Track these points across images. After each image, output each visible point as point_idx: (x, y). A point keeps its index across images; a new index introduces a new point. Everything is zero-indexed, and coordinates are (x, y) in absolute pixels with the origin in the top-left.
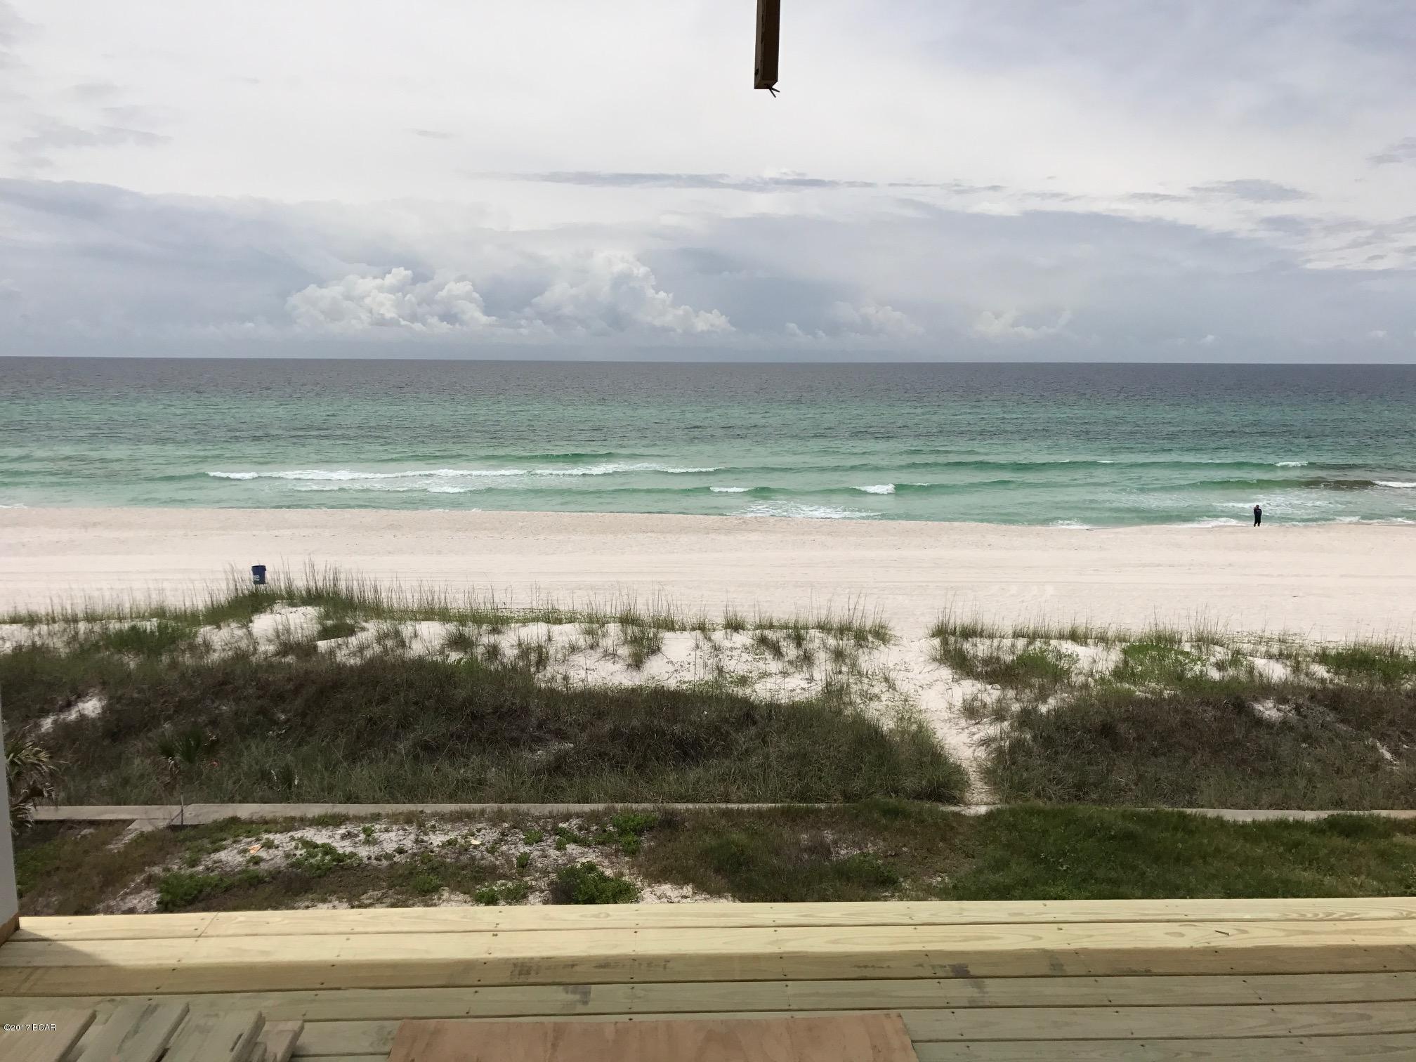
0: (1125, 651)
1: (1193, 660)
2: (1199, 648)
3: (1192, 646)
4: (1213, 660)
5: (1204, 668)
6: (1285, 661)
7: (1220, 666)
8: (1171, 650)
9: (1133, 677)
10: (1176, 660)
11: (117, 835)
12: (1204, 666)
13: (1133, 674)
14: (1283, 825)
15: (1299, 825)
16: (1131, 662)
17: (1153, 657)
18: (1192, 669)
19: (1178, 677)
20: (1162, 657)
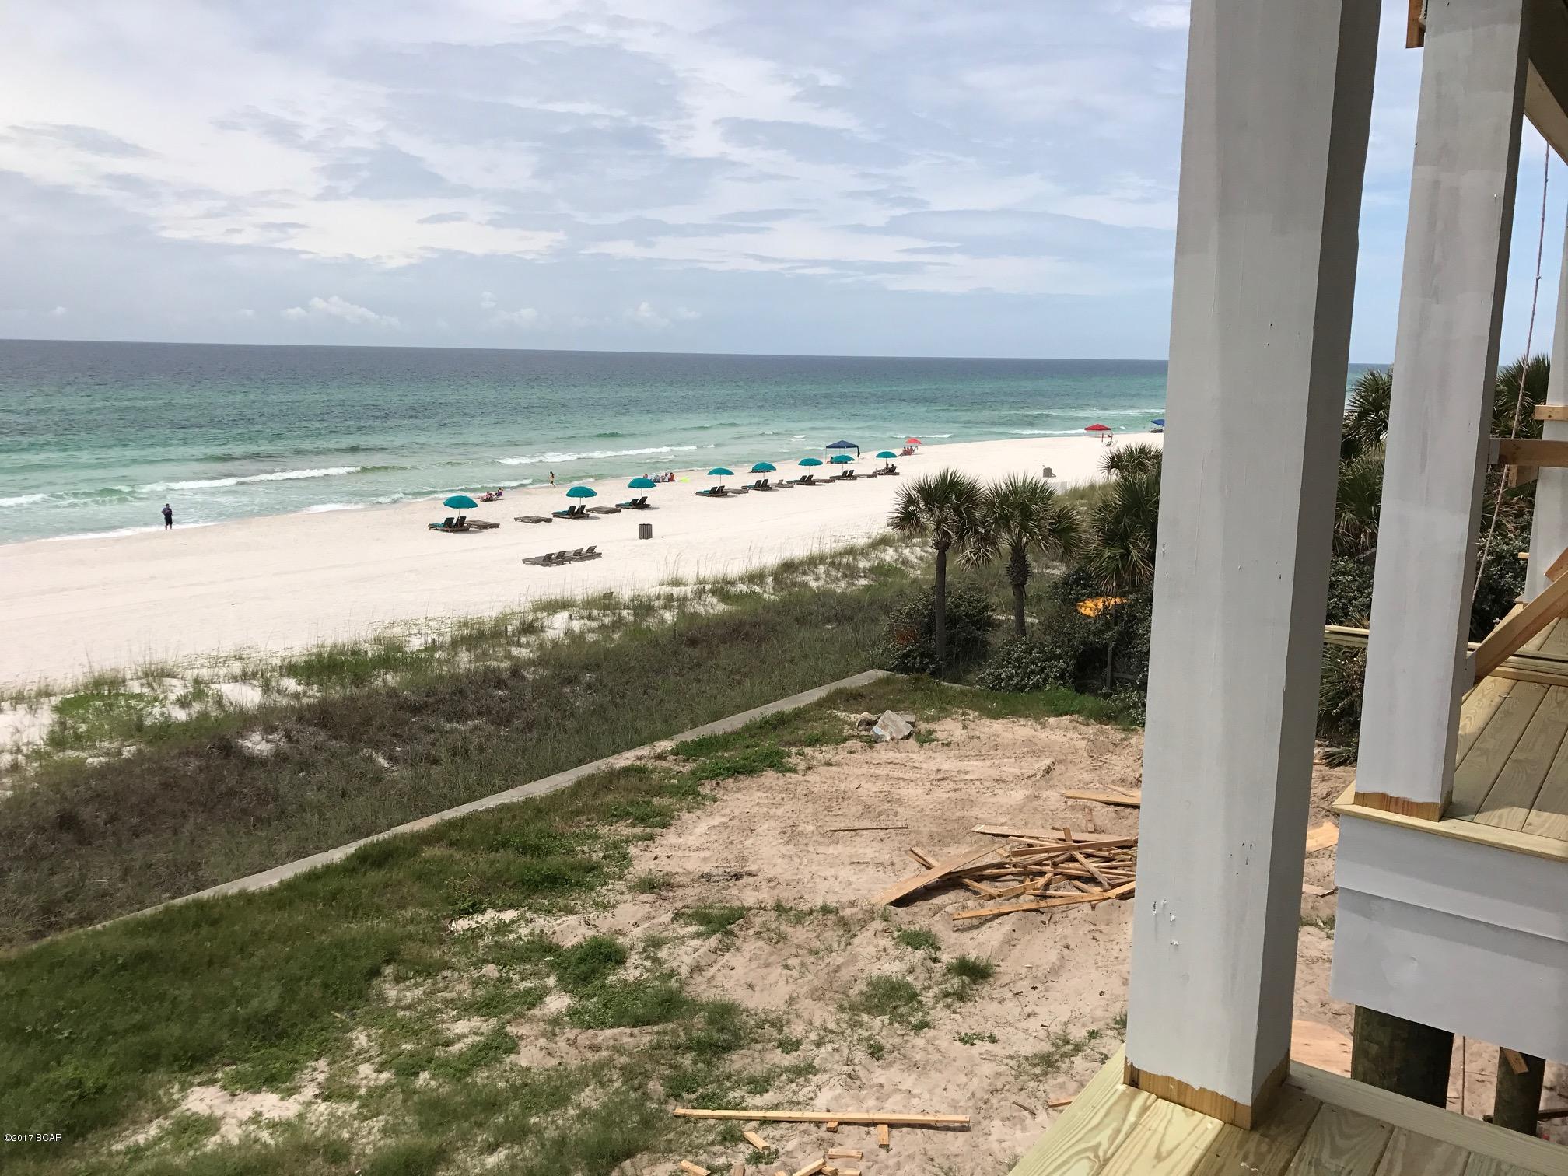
0: (57, 709)
1: (149, 703)
2: (150, 685)
3: (142, 685)
4: (172, 697)
5: (164, 709)
6: (252, 681)
7: (183, 703)
8: (118, 695)
9: (78, 741)
10: (129, 707)
12: (164, 706)
13: (78, 737)
14: (313, 876)
15: (329, 870)
16: (70, 722)
17: (98, 710)
18: (150, 713)
19: (136, 729)
20: (110, 707)
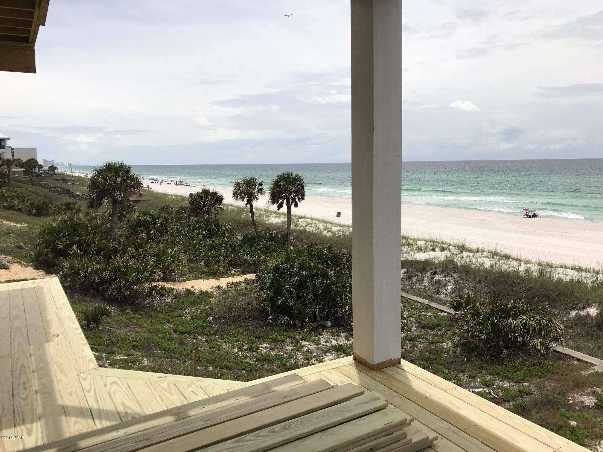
11: (587, 368)
